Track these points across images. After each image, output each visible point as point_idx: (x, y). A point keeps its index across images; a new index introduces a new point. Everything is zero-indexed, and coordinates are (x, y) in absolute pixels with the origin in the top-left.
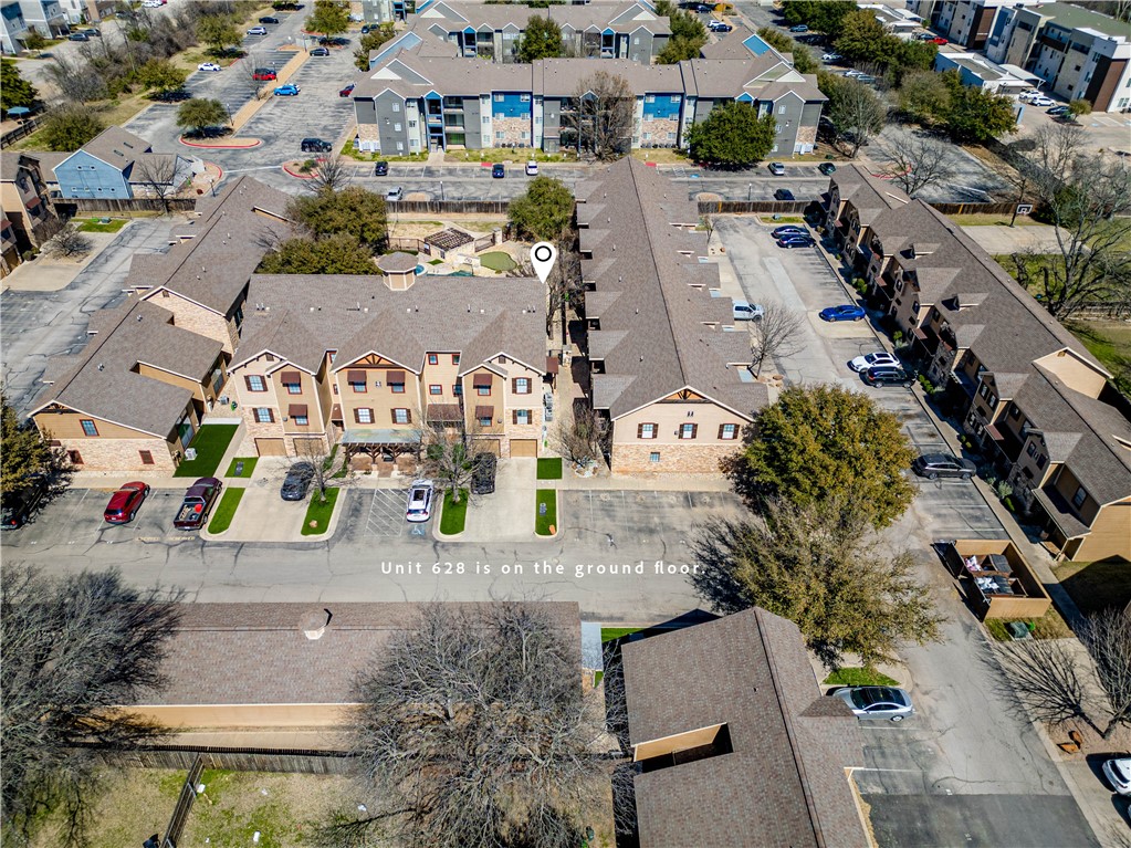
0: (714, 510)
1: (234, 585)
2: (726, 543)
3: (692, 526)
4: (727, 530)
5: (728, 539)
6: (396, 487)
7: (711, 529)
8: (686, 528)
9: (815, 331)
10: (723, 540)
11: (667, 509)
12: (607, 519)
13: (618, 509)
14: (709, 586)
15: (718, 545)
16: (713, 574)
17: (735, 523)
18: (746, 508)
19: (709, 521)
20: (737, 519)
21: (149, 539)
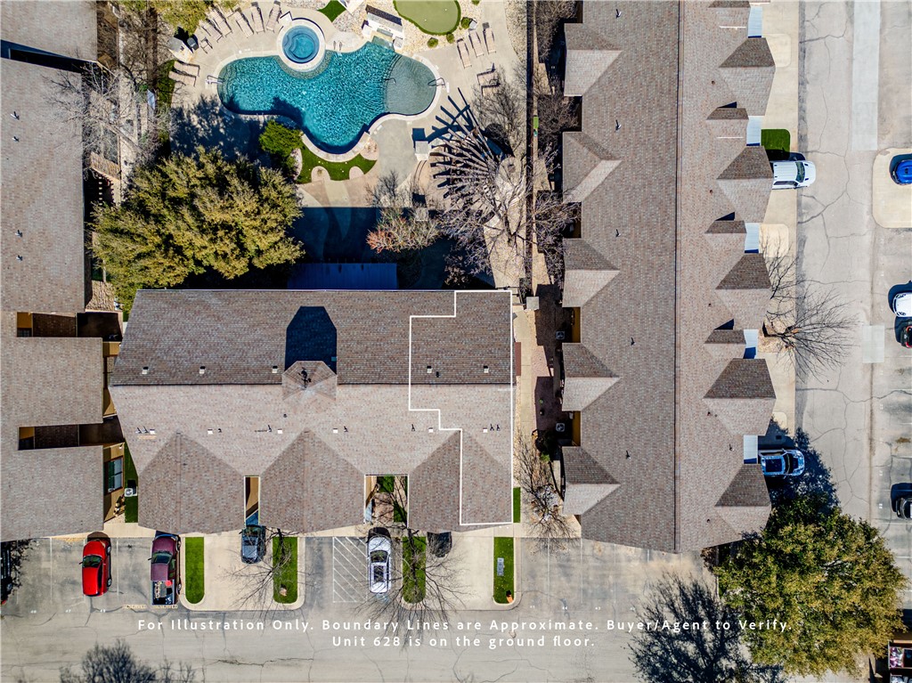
0: (671, 564)
1: (232, 663)
2: (674, 611)
3: (644, 587)
4: (678, 592)
5: (676, 605)
6: (353, 535)
7: (663, 592)
8: (639, 591)
9: (871, 212)
10: (671, 605)
11: (623, 564)
12: (562, 579)
13: (575, 564)
14: (649, 664)
15: (666, 612)
16: (655, 648)
17: (688, 583)
18: (702, 561)
19: (663, 581)
20: (691, 578)
21: (137, 607)
